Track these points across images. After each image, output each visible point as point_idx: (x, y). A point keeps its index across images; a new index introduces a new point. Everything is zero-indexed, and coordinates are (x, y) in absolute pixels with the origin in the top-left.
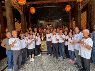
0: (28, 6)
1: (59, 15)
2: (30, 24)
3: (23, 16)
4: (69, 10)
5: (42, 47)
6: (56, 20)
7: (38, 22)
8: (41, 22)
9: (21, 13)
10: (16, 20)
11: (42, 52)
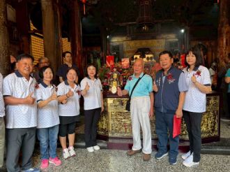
2: (77, 42)
3: (51, 8)
5: (111, 122)
7: (108, 41)
8: (115, 40)
11: (110, 141)
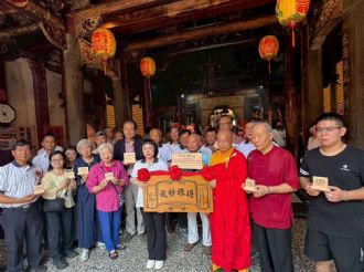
0: (135, 54)
1: (256, 70)
4: (270, 54)
6: (247, 88)
9: (115, 79)
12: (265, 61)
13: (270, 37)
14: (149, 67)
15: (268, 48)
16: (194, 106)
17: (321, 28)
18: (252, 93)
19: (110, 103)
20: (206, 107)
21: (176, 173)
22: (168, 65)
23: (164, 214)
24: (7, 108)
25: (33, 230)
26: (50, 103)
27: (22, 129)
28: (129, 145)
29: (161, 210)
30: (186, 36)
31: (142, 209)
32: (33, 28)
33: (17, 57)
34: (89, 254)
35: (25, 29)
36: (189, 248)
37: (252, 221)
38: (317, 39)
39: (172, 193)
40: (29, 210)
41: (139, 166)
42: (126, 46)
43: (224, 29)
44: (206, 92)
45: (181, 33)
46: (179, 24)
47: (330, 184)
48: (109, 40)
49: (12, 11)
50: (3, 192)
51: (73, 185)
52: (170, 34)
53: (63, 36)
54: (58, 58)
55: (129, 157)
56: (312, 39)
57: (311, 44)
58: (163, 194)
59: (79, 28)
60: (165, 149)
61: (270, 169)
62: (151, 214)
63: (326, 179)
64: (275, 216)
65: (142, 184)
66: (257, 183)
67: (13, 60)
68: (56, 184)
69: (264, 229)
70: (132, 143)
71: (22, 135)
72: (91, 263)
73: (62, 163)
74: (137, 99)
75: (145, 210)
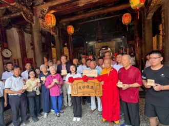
0: (64, 24)
1: (121, 29)
4: (127, 22)
9: (56, 36)
10: (52, 45)
12: (125, 25)
13: (127, 14)
14: (71, 30)
15: (126, 19)
16: (92, 47)
17: (151, 9)
18: (119, 40)
19: (53, 47)
20: (97, 47)
21: (85, 79)
22: (79, 28)
23: (80, 97)
24: (8, 51)
25: (23, 105)
26: (27, 48)
27: (15, 60)
28: (64, 66)
29: (79, 95)
30: (88, 15)
31: (70, 95)
32: (18, 14)
33: (11, 27)
34: (47, 115)
35: (15, 15)
36: (92, 112)
37: (121, 100)
38: (150, 14)
39: (84, 87)
40: (21, 96)
41: (69, 76)
42: (60, 21)
43: (106, 11)
44: (97, 40)
45: (85, 14)
46: (84, 9)
47: (155, 83)
48: (53, 19)
49: (8, 7)
50: (10, 89)
51: (40, 85)
52: (81, 14)
53: (32, 17)
54: (29, 27)
55: (64, 72)
56: (147, 14)
57: (147, 17)
58: (80, 88)
59: (39, 13)
60: (80, 68)
61: (130, 76)
62: (75, 97)
63: (154, 80)
64: (131, 97)
65: (70, 84)
66: (123, 83)
67: (10, 29)
68: (32, 85)
69: (127, 103)
70: (65, 65)
71: (15, 62)
72: (49, 119)
73: (34, 75)
74: (66, 44)
75: (72, 95)
